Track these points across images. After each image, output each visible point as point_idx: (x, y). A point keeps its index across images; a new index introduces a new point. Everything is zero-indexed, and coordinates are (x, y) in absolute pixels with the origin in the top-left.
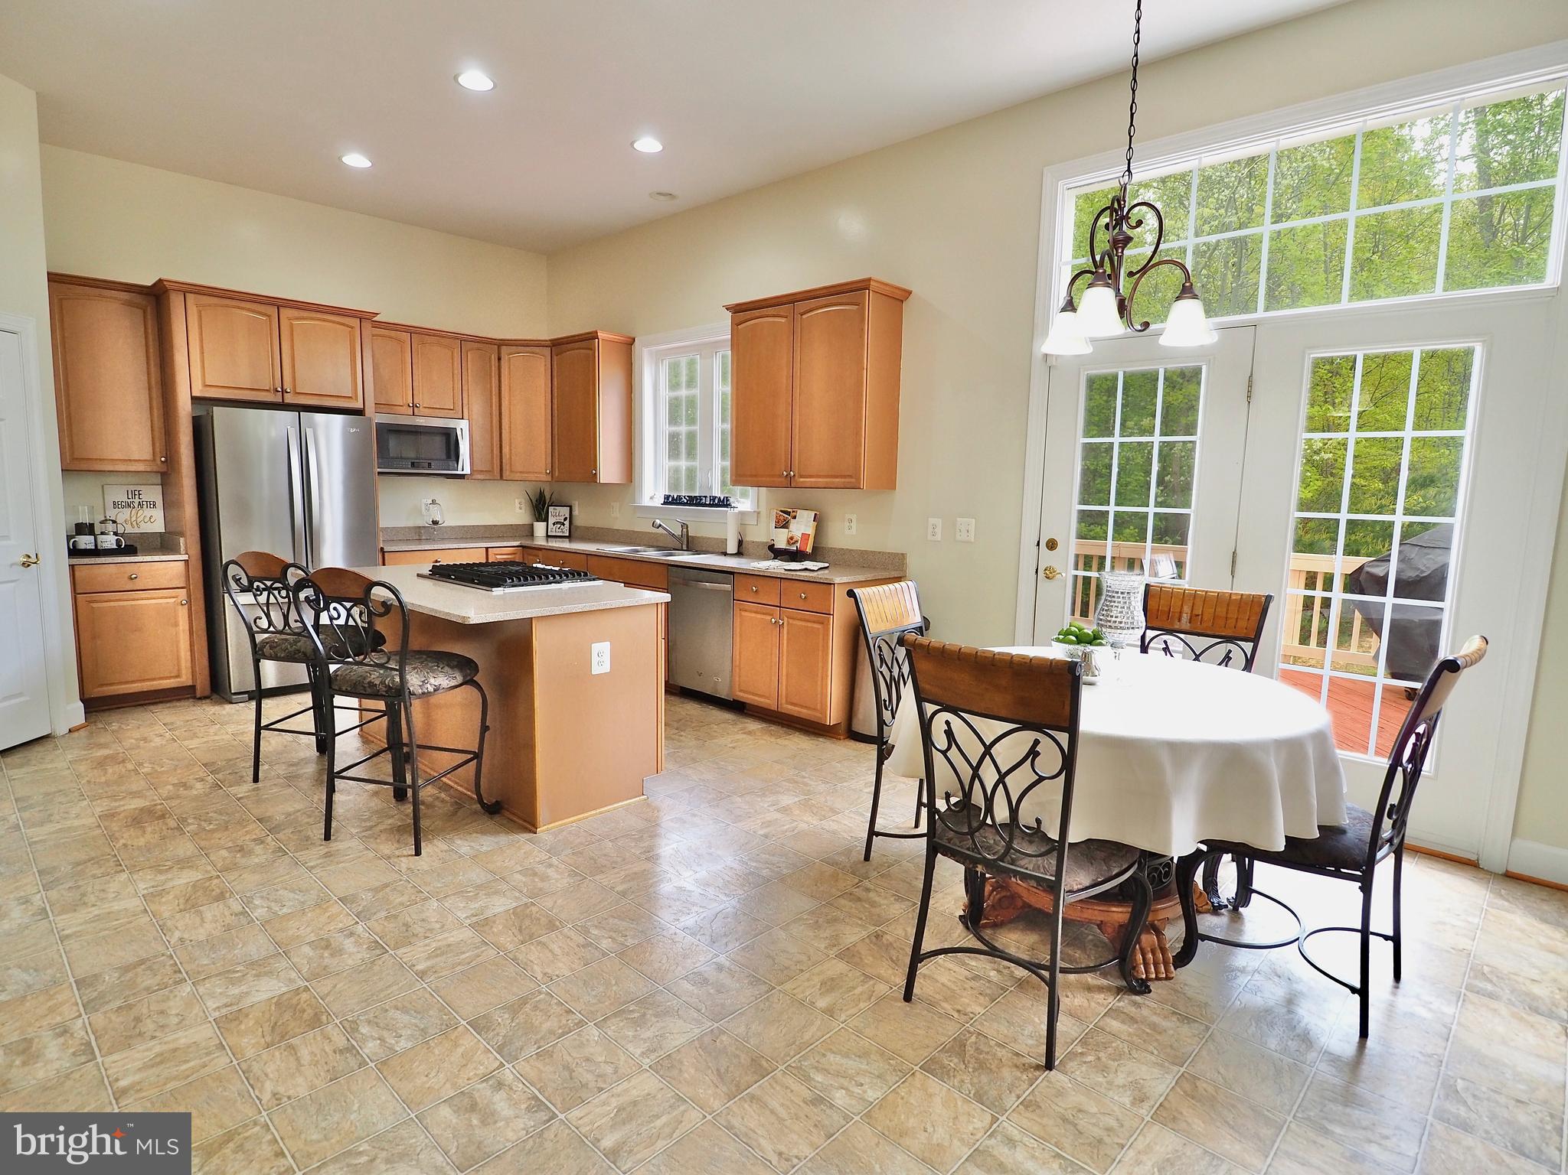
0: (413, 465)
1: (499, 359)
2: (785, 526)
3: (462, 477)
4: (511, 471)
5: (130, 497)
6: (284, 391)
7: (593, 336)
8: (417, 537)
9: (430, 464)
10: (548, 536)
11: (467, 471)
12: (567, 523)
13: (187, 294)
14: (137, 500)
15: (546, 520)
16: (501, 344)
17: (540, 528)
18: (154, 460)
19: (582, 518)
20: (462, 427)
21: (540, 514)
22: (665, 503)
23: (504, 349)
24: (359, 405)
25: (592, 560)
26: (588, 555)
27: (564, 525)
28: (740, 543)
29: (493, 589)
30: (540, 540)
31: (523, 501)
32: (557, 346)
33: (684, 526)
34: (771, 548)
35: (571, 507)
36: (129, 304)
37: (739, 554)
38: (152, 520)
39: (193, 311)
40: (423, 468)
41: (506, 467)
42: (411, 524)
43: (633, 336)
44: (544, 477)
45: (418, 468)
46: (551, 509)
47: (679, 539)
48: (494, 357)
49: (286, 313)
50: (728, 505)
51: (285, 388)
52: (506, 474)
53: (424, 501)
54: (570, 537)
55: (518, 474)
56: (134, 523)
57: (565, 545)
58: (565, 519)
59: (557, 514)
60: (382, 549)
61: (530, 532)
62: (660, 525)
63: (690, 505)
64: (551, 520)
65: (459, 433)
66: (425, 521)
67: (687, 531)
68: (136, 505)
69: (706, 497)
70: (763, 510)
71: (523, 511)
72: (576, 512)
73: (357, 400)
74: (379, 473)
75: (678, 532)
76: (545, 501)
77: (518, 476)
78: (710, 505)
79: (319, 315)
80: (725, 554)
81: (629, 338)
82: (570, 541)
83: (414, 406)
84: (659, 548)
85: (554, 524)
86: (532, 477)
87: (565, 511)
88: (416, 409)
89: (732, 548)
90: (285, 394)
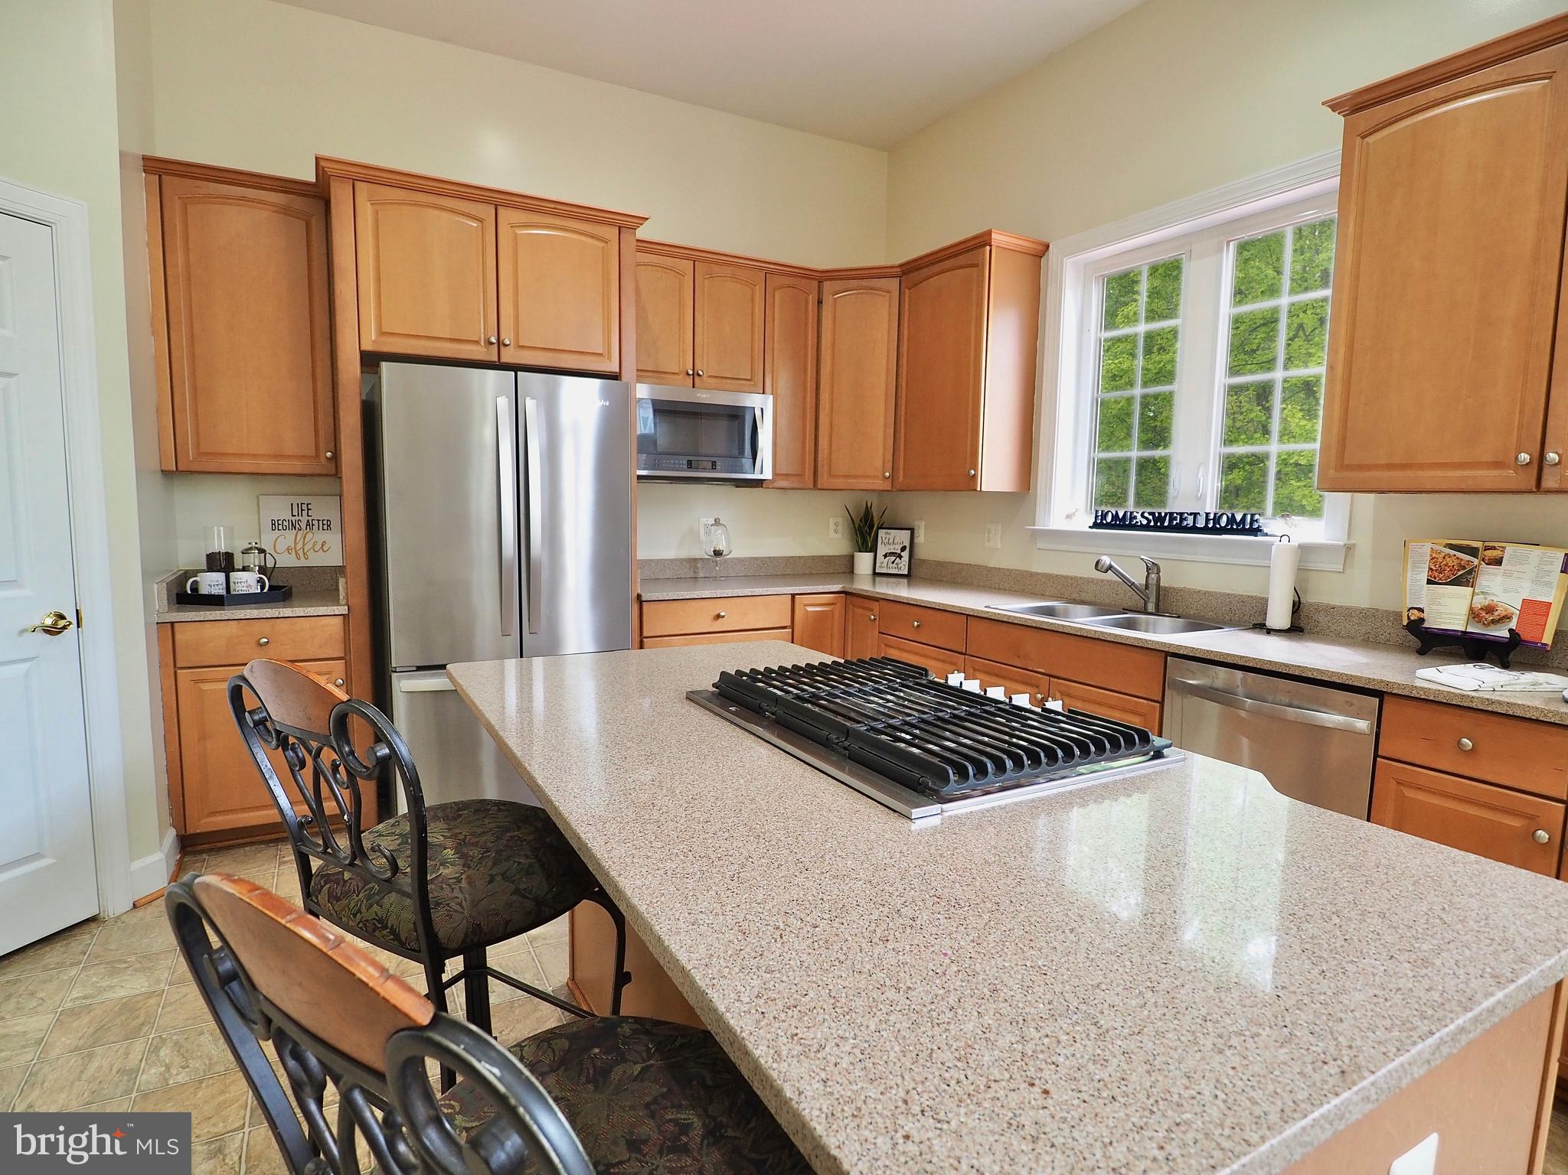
0: (690, 464)
1: (820, 302)
2: (1464, 578)
3: (758, 483)
4: (830, 475)
5: (295, 513)
6: (500, 343)
7: (981, 241)
8: (692, 575)
9: (714, 464)
10: (875, 574)
11: (767, 475)
12: (905, 554)
13: (357, 184)
14: (304, 519)
15: (873, 549)
16: (822, 277)
17: (864, 561)
18: (317, 456)
19: (932, 545)
20: (762, 405)
21: (864, 541)
22: (1095, 525)
23: (827, 285)
24: (614, 368)
25: (975, 626)
26: (969, 617)
27: (900, 557)
28: (1297, 607)
29: (916, 812)
30: (863, 584)
31: (840, 520)
32: (911, 272)
33: (1152, 568)
34: (1416, 627)
35: (912, 530)
36: (285, 211)
37: (1296, 629)
38: (325, 549)
39: (366, 210)
40: (704, 469)
41: (823, 470)
42: (684, 554)
43: (1046, 241)
44: (879, 484)
45: (697, 469)
46: (882, 533)
47: (1143, 591)
48: (812, 299)
49: (507, 216)
50: (1255, 531)
51: (502, 338)
52: (823, 480)
53: (704, 520)
54: (909, 576)
55: (842, 480)
56: (301, 553)
57: (902, 591)
58: (903, 549)
59: (890, 540)
60: (639, 596)
61: (848, 567)
62: (1110, 567)
63: (1155, 529)
64: (882, 550)
65: (758, 413)
66: (704, 551)
67: (1159, 579)
68: (303, 526)
69: (1195, 515)
70: (1364, 542)
71: (839, 536)
72: (921, 538)
73: (609, 358)
74: (640, 477)
75: (1139, 578)
76: (872, 520)
77: (839, 483)
78: (1205, 530)
79: (557, 221)
80: (1261, 627)
81: (1040, 244)
82: (909, 585)
83: (696, 374)
84: (1102, 609)
85: (885, 556)
86: (863, 483)
87: (903, 537)
88: (697, 378)
89: (1279, 615)
90: (502, 348)
